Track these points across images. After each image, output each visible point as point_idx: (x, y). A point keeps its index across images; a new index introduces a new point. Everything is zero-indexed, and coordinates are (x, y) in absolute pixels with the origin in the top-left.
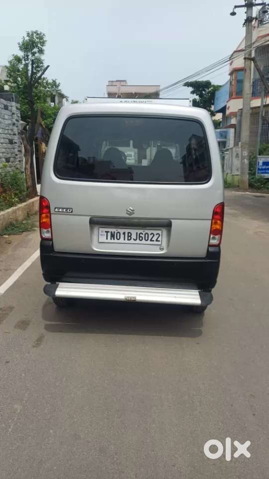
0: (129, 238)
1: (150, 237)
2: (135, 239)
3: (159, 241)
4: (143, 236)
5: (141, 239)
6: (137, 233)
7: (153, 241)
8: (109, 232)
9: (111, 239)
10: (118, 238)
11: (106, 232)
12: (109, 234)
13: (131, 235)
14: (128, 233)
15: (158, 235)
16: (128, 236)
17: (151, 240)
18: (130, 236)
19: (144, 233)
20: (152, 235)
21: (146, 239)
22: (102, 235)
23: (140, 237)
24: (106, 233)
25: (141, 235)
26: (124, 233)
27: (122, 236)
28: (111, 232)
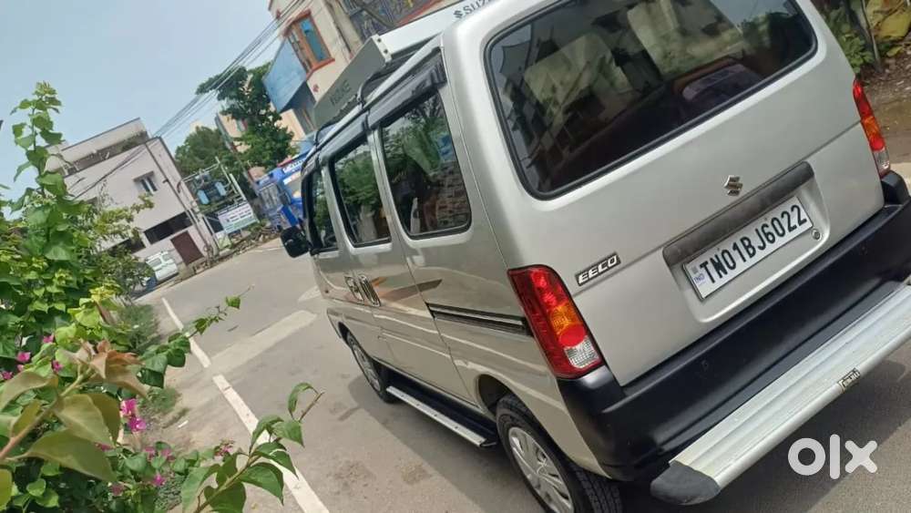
0: (751, 251)
1: (784, 221)
2: (762, 245)
3: (805, 221)
4: (770, 229)
5: (771, 238)
6: (757, 230)
7: (795, 227)
8: (706, 263)
9: (721, 276)
10: (731, 265)
11: (701, 266)
12: (710, 266)
13: (750, 242)
14: (742, 240)
15: (796, 210)
16: (747, 248)
17: (791, 229)
18: (750, 245)
19: (769, 223)
20: (786, 216)
21: (781, 232)
22: (698, 279)
23: (767, 235)
24: (703, 269)
25: (766, 230)
26: (735, 247)
27: (735, 254)
28: (712, 260)
